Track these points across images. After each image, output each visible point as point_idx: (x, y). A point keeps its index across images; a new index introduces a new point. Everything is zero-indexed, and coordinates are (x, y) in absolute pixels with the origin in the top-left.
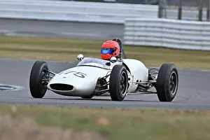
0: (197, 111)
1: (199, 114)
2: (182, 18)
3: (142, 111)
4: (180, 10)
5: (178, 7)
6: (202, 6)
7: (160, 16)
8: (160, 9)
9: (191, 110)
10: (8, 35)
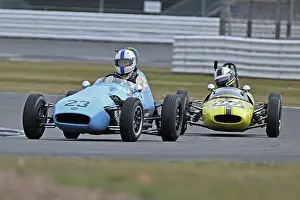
0: (273, 163)
1: (276, 167)
2: (253, 35)
3: (198, 164)
4: (250, 24)
5: (246, 21)
6: (281, 19)
7: (222, 32)
8: (222, 23)
9: (265, 162)
10: (12, 59)
